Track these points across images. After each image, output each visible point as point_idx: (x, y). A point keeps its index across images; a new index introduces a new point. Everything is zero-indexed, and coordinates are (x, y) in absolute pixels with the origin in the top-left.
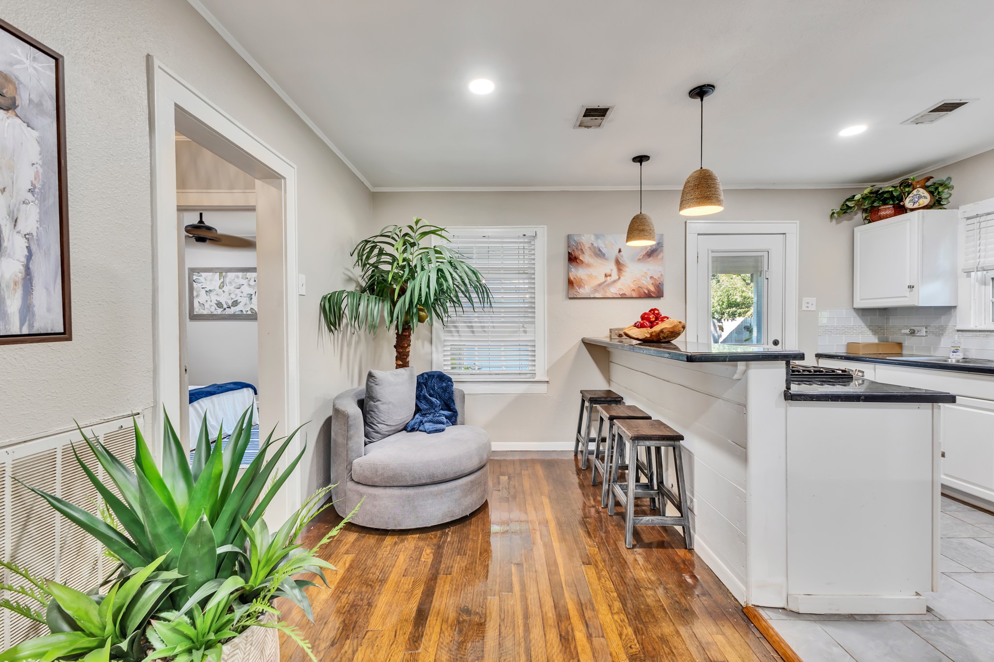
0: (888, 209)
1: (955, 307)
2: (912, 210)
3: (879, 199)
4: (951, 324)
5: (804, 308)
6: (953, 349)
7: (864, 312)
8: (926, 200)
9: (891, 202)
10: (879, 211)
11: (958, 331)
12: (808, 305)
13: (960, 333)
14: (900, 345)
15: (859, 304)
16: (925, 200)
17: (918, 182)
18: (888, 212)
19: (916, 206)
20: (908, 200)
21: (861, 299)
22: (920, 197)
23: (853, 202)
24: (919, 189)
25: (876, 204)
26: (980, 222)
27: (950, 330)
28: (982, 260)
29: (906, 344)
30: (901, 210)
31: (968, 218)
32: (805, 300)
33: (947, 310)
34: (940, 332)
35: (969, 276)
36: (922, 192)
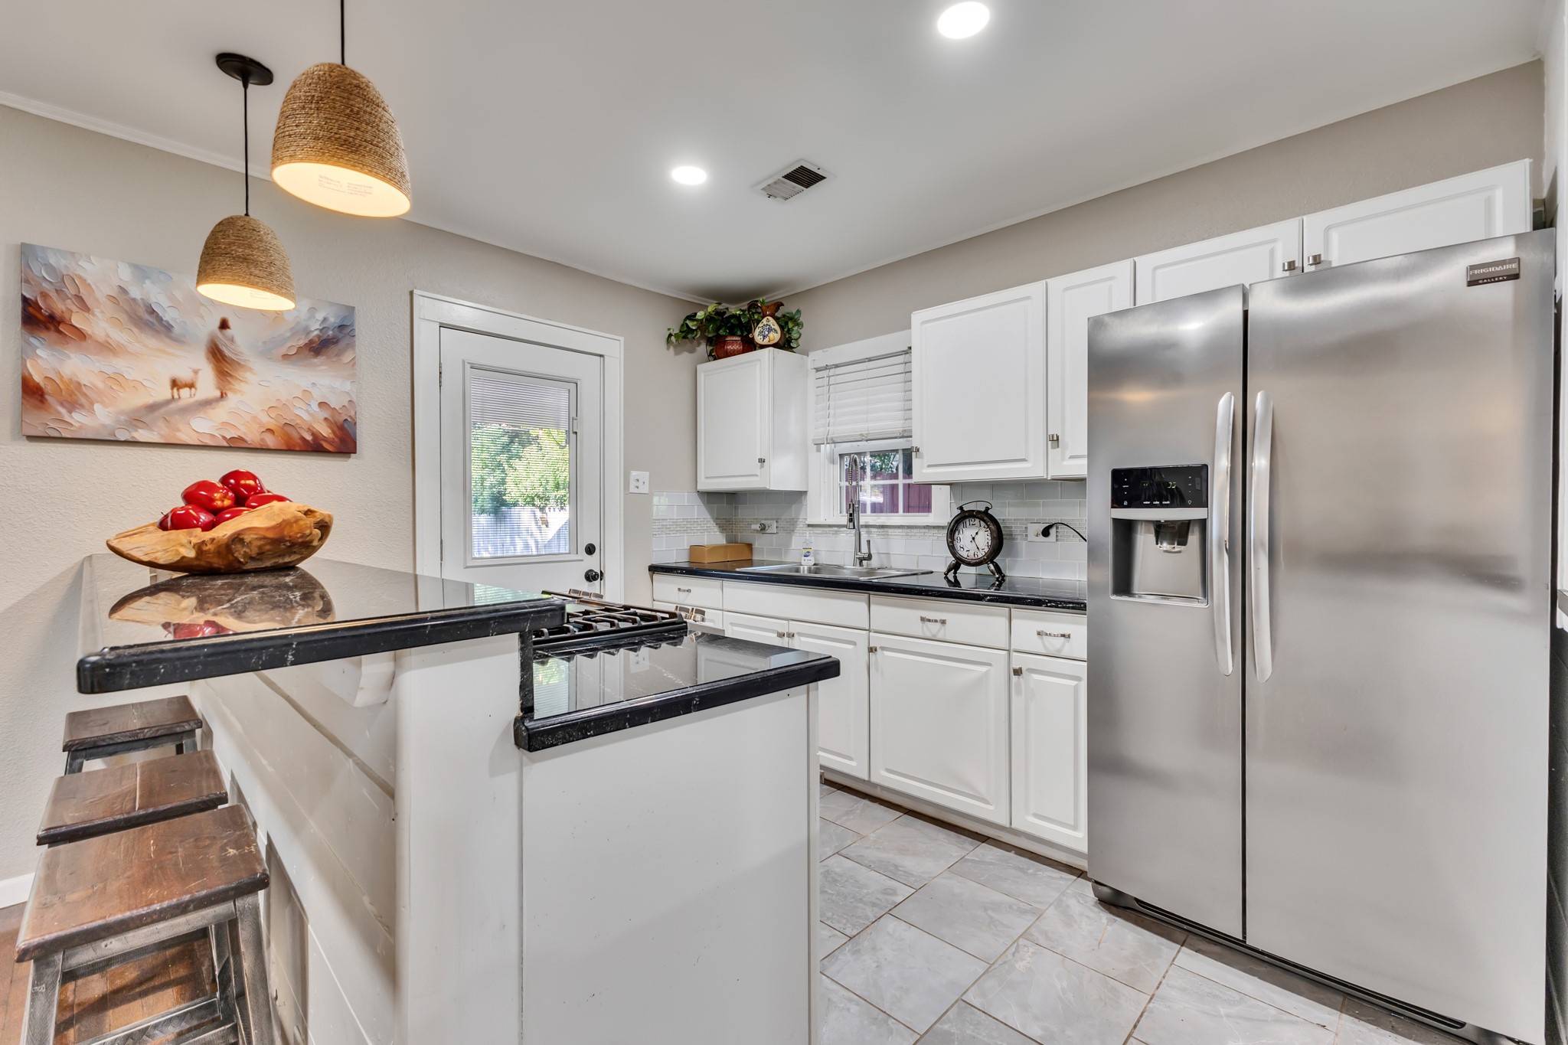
0: (734, 342)
1: (806, 492)
2: (763, 347)
3: (725, 326)
4: (801, 517)
5: (632, 489)
6: (805, 551)
7: (711, 497)
8: (775, 337)
9: (739, 333)
10: (725, 343)
11: (809, 526)
12: (637, 484)
13: (811, 528)
14: (750, 546)
15: (705, 485)
16: (775, 334)
17: (768, 307)
18: (736, 347)
19: (766, 342)
20: (757, 331)
21: (706, 478)
22: (770, 330)
23: (695, 323)
24: (770, 318)
25: (722, 332)
26: (829, 377)
27: (800, 525)
28: (831, 428)
29: (756, 546)
30: (750, 345)
31: (818, 370)
32: (634, 474)
33: (797, 497)
34: (790, 527)
35: (819, 450)
36: (772, 322)
